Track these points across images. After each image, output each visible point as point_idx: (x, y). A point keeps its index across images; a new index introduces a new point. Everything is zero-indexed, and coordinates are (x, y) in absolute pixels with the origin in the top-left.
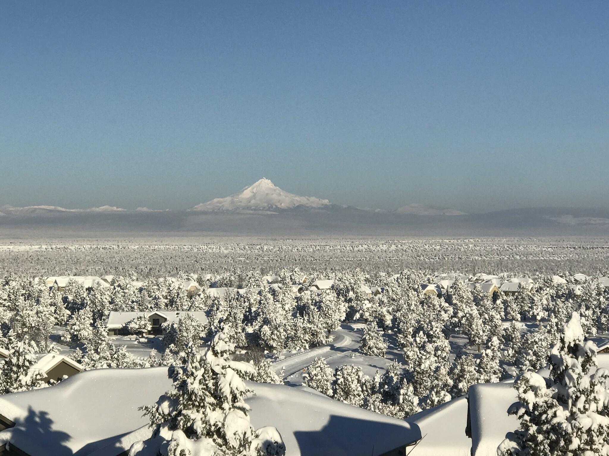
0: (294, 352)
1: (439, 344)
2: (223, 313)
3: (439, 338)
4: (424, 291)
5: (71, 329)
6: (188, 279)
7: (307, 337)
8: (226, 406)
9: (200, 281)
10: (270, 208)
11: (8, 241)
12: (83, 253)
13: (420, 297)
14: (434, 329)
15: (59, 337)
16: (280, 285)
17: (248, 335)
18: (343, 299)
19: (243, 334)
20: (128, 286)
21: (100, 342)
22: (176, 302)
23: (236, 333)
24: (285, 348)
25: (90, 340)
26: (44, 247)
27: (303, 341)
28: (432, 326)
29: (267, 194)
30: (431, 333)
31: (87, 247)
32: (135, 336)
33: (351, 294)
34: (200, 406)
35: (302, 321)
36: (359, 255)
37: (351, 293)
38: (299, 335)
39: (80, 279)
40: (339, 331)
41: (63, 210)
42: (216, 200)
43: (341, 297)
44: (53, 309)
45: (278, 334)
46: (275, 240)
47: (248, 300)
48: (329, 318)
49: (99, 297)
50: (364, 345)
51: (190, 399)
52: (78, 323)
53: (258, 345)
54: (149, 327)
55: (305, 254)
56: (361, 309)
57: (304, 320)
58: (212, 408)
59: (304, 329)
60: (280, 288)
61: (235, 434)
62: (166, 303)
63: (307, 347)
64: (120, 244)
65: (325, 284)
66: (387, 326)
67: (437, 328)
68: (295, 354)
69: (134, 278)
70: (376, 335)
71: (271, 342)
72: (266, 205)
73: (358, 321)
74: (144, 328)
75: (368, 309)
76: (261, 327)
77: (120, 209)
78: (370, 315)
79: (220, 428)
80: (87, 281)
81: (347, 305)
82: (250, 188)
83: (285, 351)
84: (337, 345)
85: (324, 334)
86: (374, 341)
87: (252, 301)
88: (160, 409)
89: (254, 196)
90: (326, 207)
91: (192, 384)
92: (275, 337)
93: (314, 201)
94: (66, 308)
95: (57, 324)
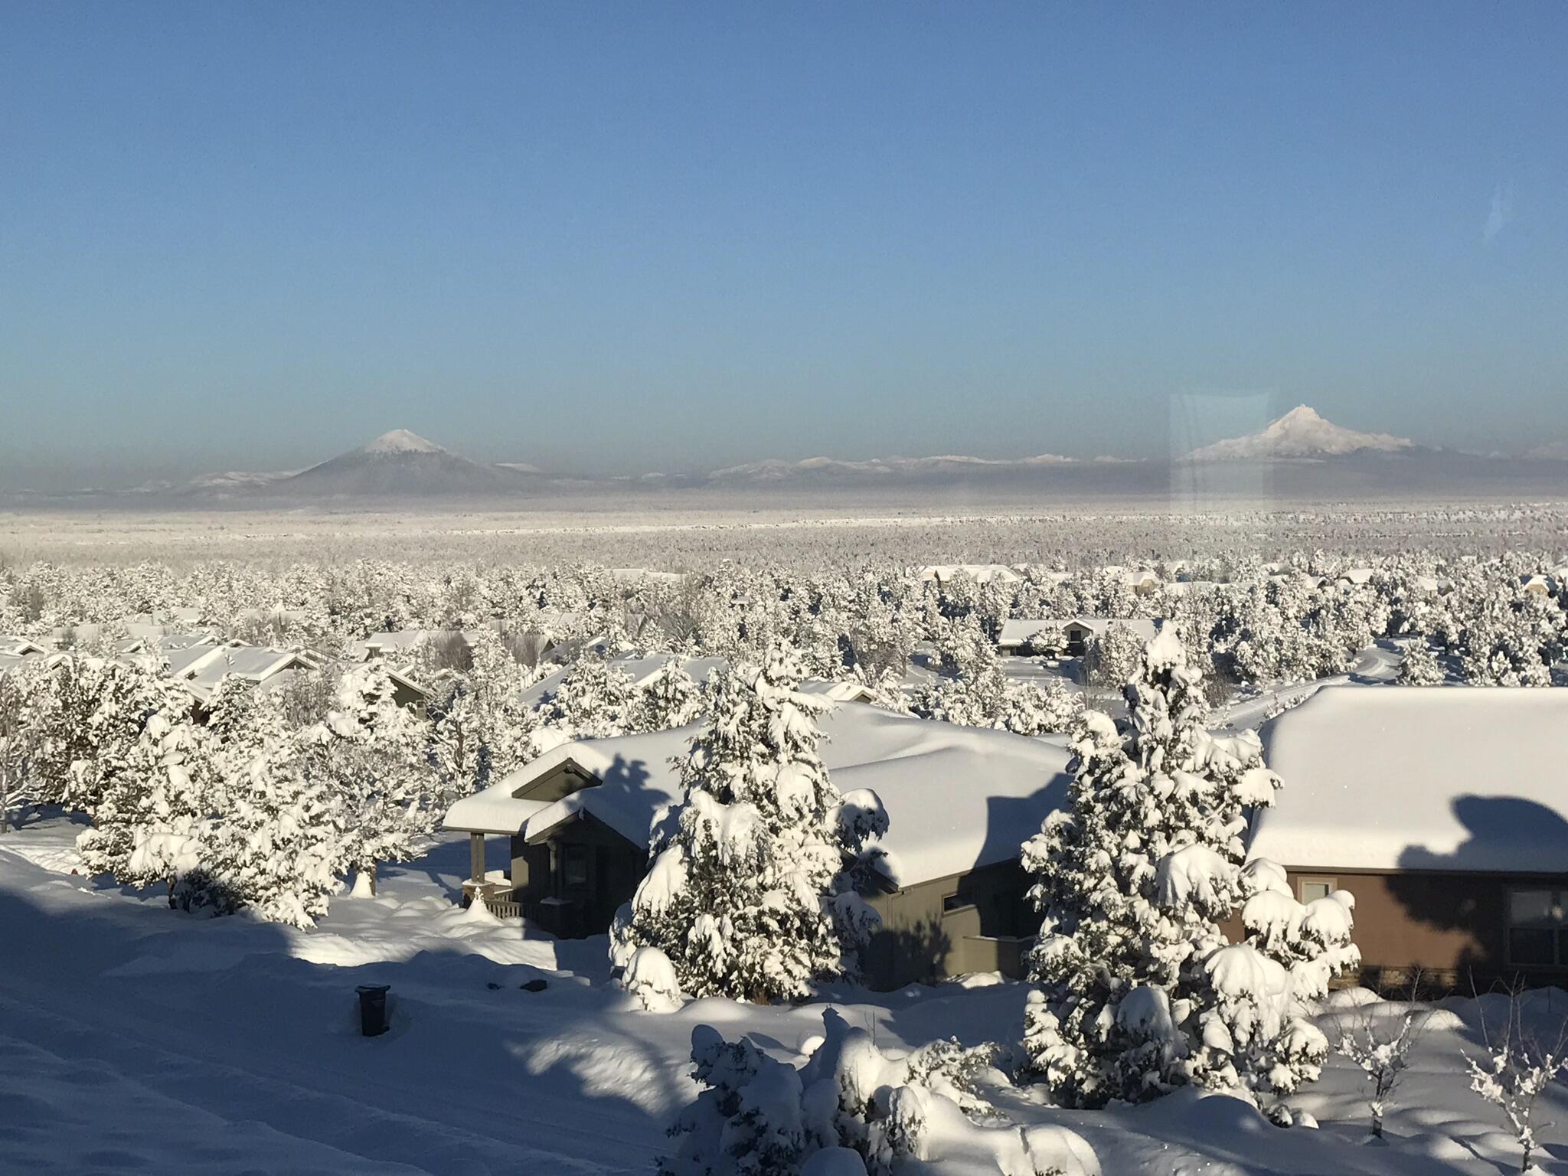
0: (1288, 683)
1: (1529, 673)
2: (1181, 621)
3: (1529, 663)
4: (1525, 588)
5: (943, 645)
6: (1141, 569)
7: (1313, 660)
8: (783, 757)
9: (1161, 572)
10: (1313, 452)
11: (895, 511)
12: (1009, 528)
13: (1518, 596)
14: (1525, 649)
15: (925, 657)
16: (1286, 577)
17: (1217, 657)
18: (1387, 600)
19: (1209, 655)
20: (1044, 579)
21: (984, 665)
22: (1112, 605)
23: (1198, 653)
24: (1276, 677)
25: (969, 663)
26: (949, 519)
27: (1307, 666)
28: (1521, 643)
29: (1308, 431)
30: (1520, 654)
31: (1016, 518)
32: (1042, 657)
33: (1400, 592)
34: (744, 756)
35: (1305, 634)
36: (1457, 527)
37: (1401, 590)
38: (1299, 656)
39: (972, 570)
40: (1372, 650)
41: (982, 461)
42: (1223, 442)
43: (1384, 596)
44: (920, 615)
45: (1265, 654)
46: (1319, 504)
47: (1229, 601)
48: (1353, 630)
49: (991, 598)
50: (1405, 674)
51: (726, 746)
52: (952, 637)
53: (1233, 673)
54: (1064, 644)
55: (1367, 527)
56: (1411, 615)
57: (1309, 632)
58: (760, 759)
59: (1309, 648)
60: (1286, 583)
61: (791, 798)
62: (1097, 607)
63: (1314, 676)
64: (1066, 514)
65: (1361, 576)
66: (1452, 644)
67: (1531, 647)
68: (1289, 687)
69: (1062, 567)
70: (1425, 658)
71: (1253, 669)
72: (1305, 448)
73: (1408, 634)
74: (1056, 645)
75: (1424, 615)
76: (1238, 643)
77: (1069, 460)
78: (1427, 626)
79: (771, 790)
80: (983, 573)
81: (1389, 609)
82: (1279, 423)
83: (1273, 682)
84: (1361, 673)
85: (1343, 656)
86: (1421, 667)
87: (1235, 603)
88: (692, 761)
89: (1286, 435)
90: (1405, 450)
91: (726, 725)
92: (1260, 660)
93: (1385, 442)
94: (941, 614)
95: (926, 639)
